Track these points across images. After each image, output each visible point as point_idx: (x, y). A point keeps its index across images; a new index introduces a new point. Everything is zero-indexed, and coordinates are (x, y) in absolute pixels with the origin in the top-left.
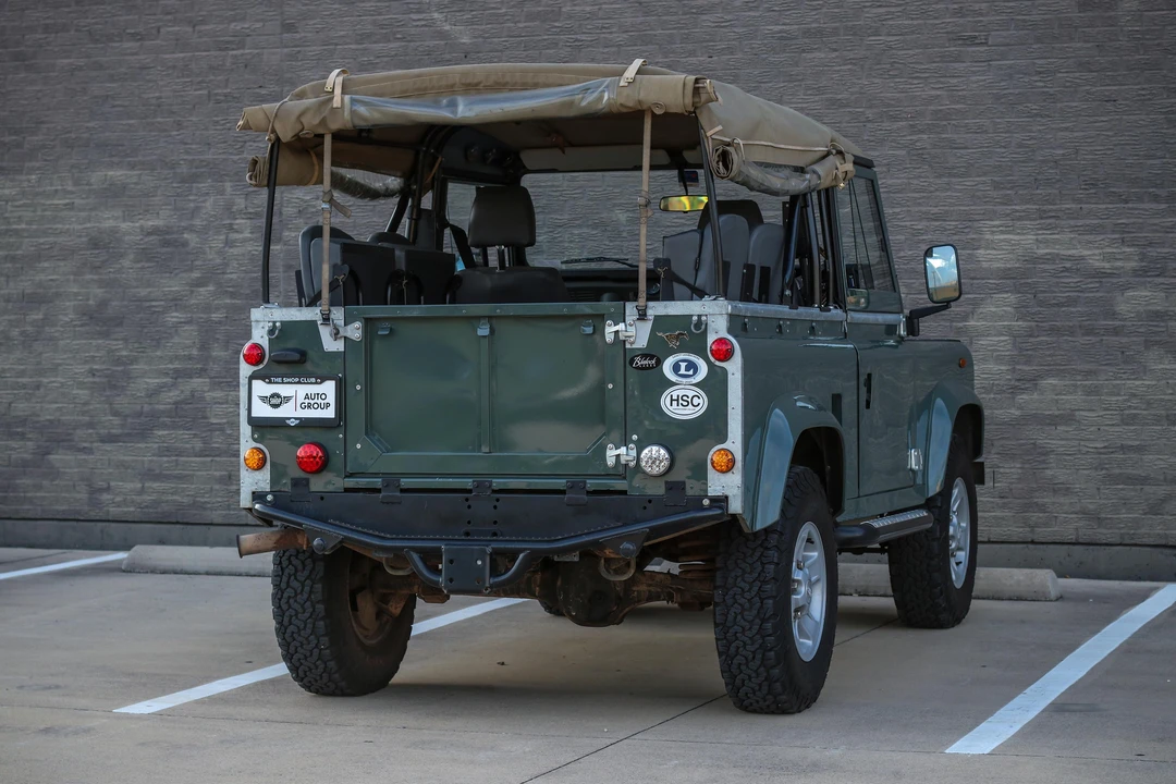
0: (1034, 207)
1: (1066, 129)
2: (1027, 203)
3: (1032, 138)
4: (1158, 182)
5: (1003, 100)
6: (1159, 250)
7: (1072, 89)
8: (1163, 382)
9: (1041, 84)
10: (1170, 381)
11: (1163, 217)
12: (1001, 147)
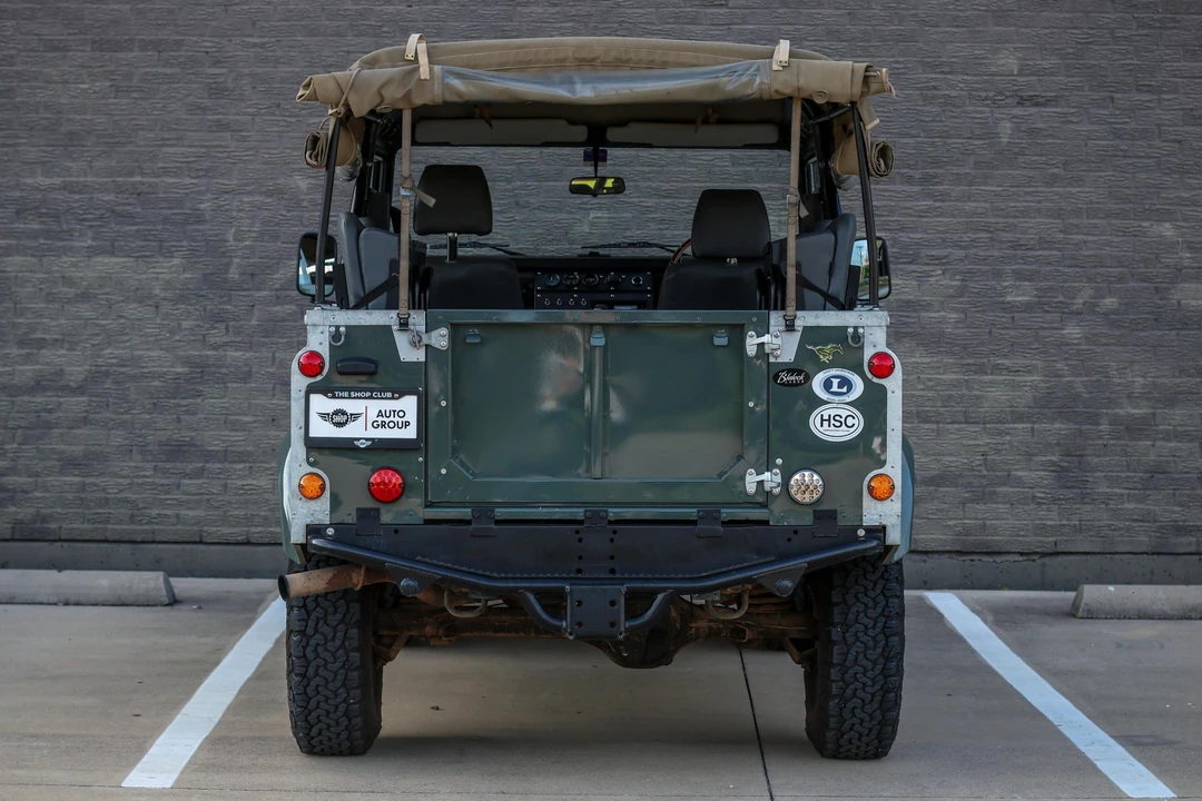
0: (777, 186)
2: (769, 182)
4: (912, 162)
6: (911, 236)
8: (915, 376)
10: (921, 376)
11: (917, 200)
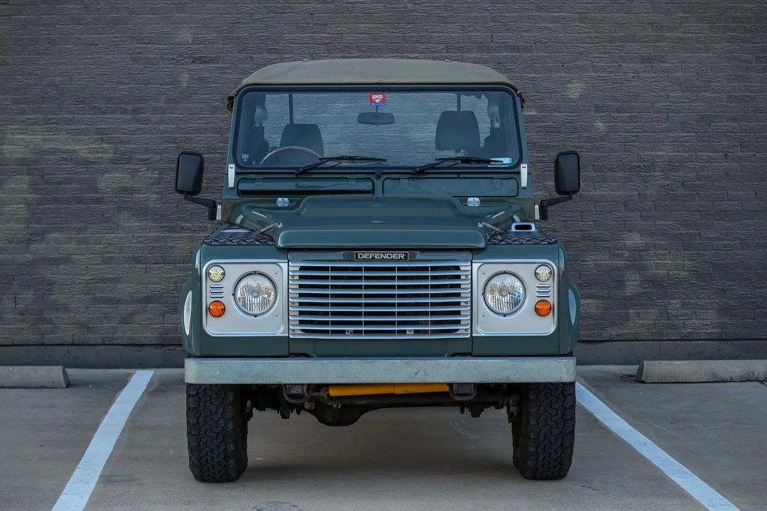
1: (64, 63)
3: (40, 69)
5: (19, 43)
7: (67, 37)
9: (46, 32)
12: (18, 75)
